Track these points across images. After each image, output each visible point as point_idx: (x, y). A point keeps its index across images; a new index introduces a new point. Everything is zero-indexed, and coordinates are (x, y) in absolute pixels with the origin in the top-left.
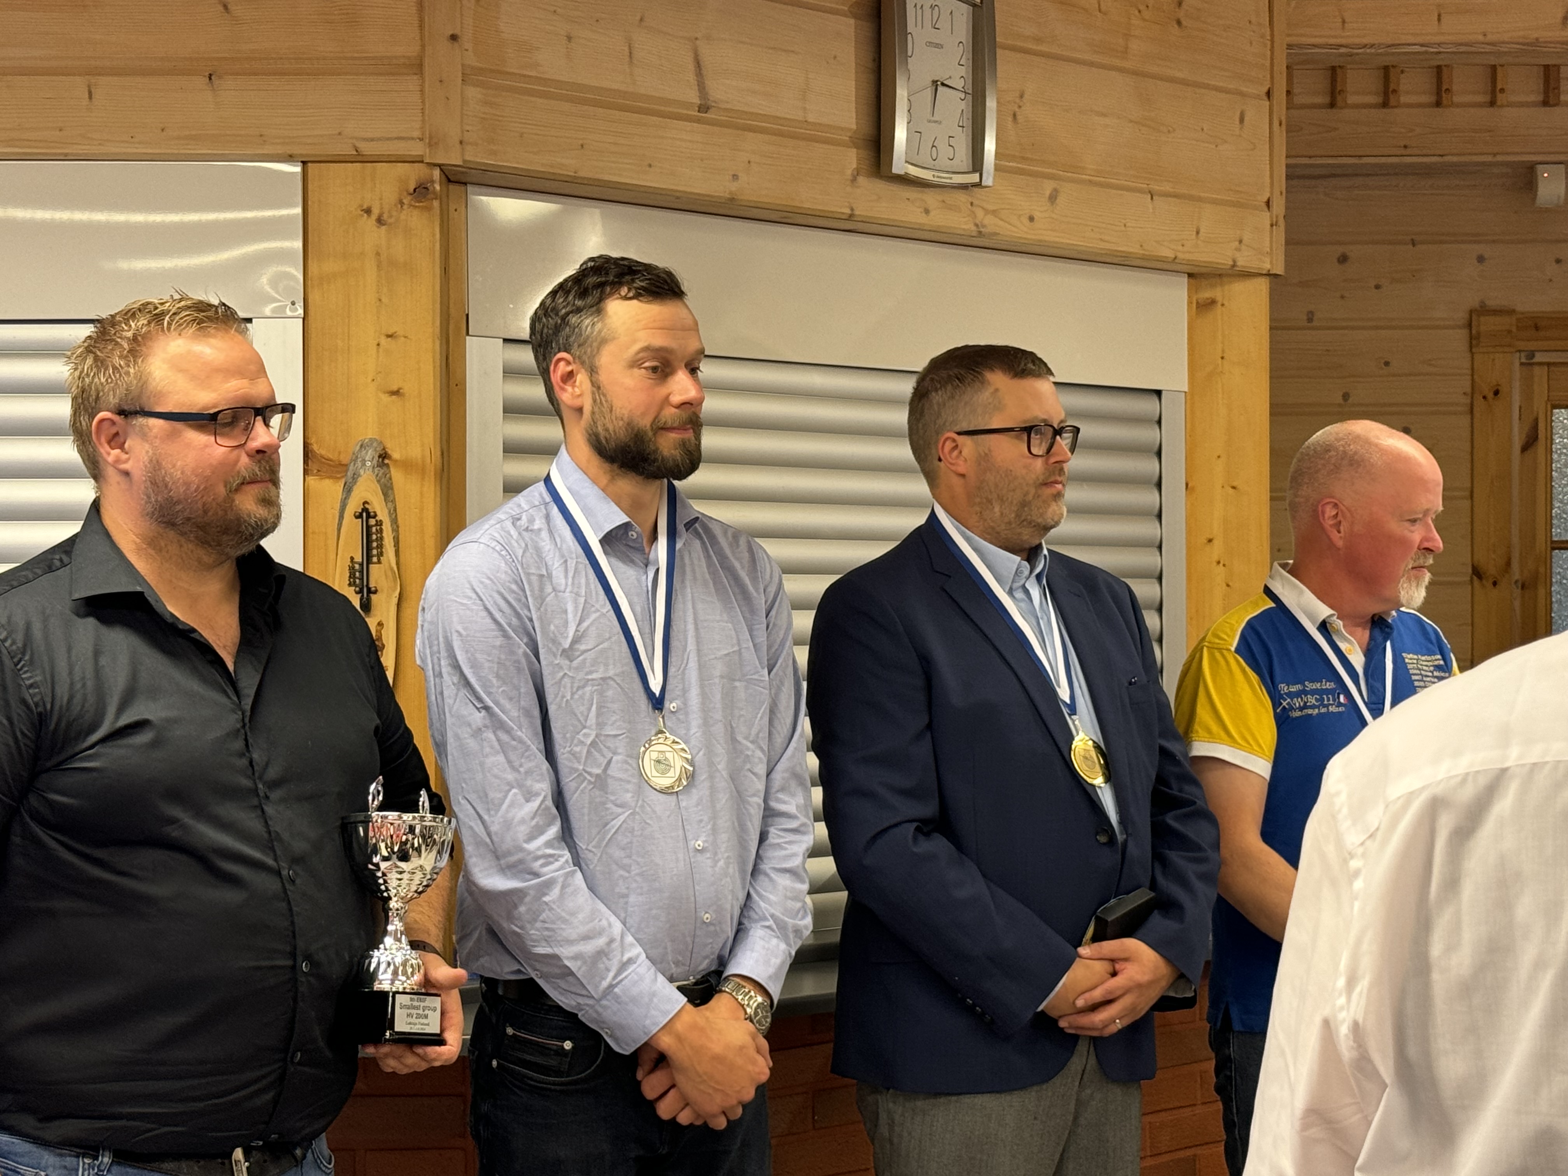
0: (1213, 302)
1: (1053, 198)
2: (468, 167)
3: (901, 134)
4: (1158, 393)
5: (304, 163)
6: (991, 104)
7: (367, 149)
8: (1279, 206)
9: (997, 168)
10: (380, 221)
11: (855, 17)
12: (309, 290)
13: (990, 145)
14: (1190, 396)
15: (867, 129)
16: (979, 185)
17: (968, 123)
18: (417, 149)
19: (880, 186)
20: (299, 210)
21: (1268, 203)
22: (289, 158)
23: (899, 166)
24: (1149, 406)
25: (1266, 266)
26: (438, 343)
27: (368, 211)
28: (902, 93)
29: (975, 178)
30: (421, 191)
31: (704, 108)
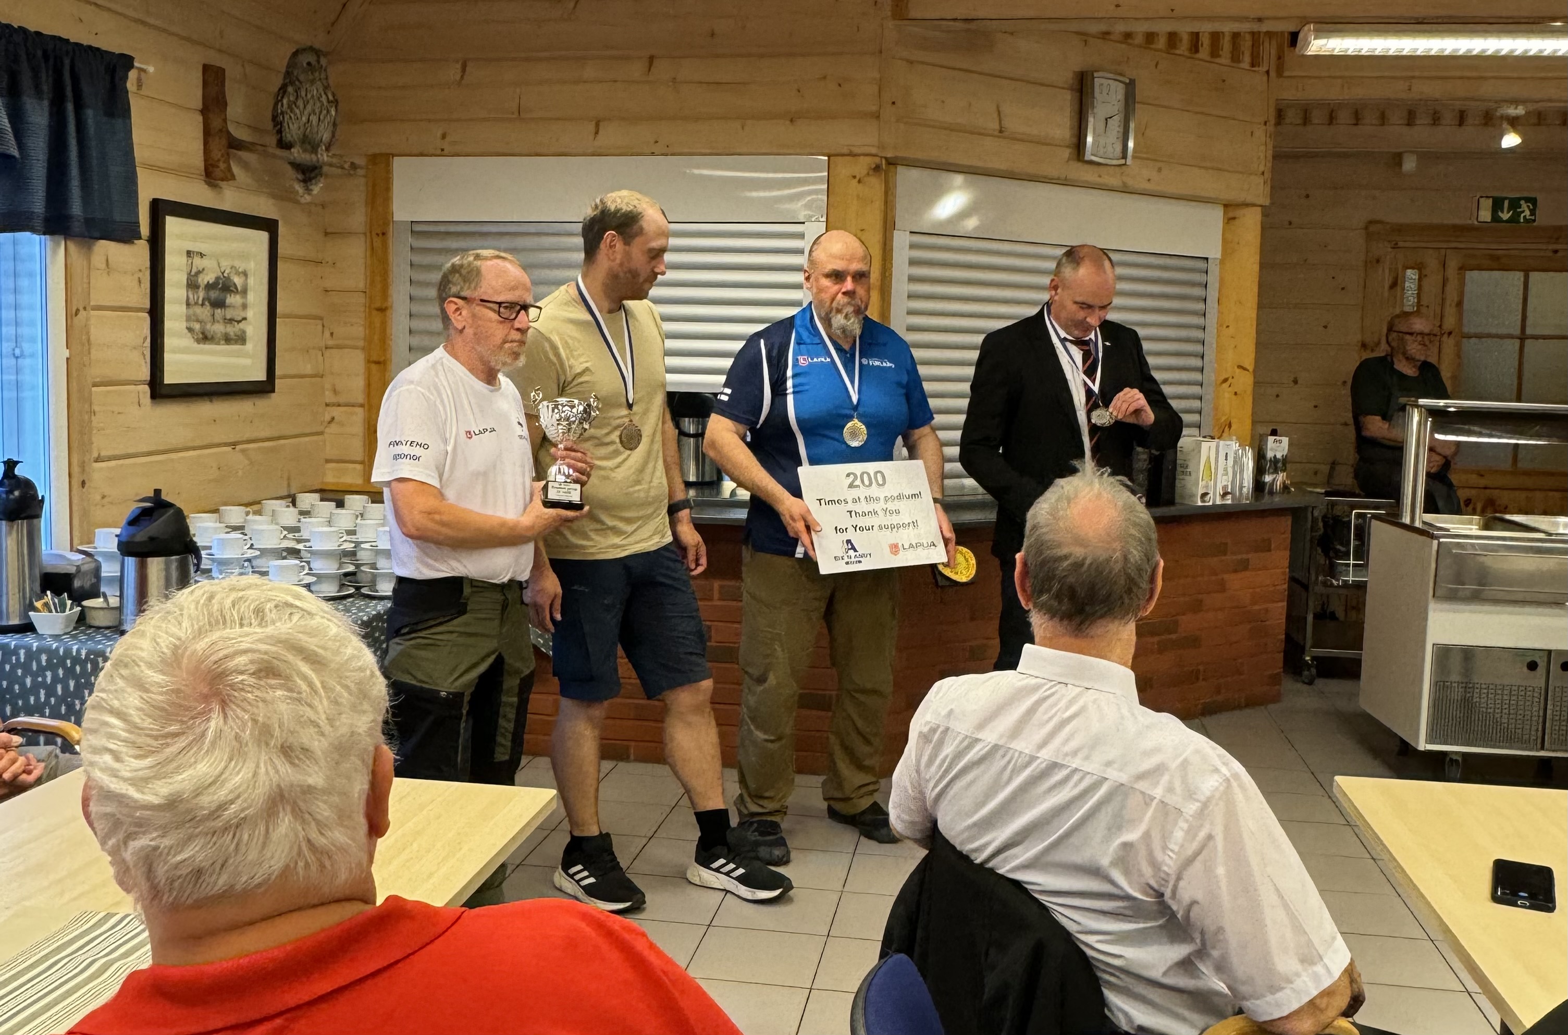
0: (1234, 218)
1: (1160, 170)
2: (896, 158)
3: (1090, 139)
4: (1207, 259)
5: (829, 157)
6: (1132, 125)
7: (856, 150)
8: (1268, 175)
9: (1134, 157)
10: (859, 181)
11: (1072, 89)
12: (829, 211)
13: (1131, 144)
14: (1222, 262)
15: (1075, 140)
16: (1125, 164)
17: (1121, 135)
18: (876, 150)
19: (1080, 164)
20: (826, 174)
21: (1263, 173)
22: (824, 155)
23: (1088, 156)
24: (1201, 265)
25: (1261, 201)
26: (882, 233)
27: (854, 177)
28: (1091, 120)
29: (1123, 162)
30: (877, 168)
31: (1001, 131)
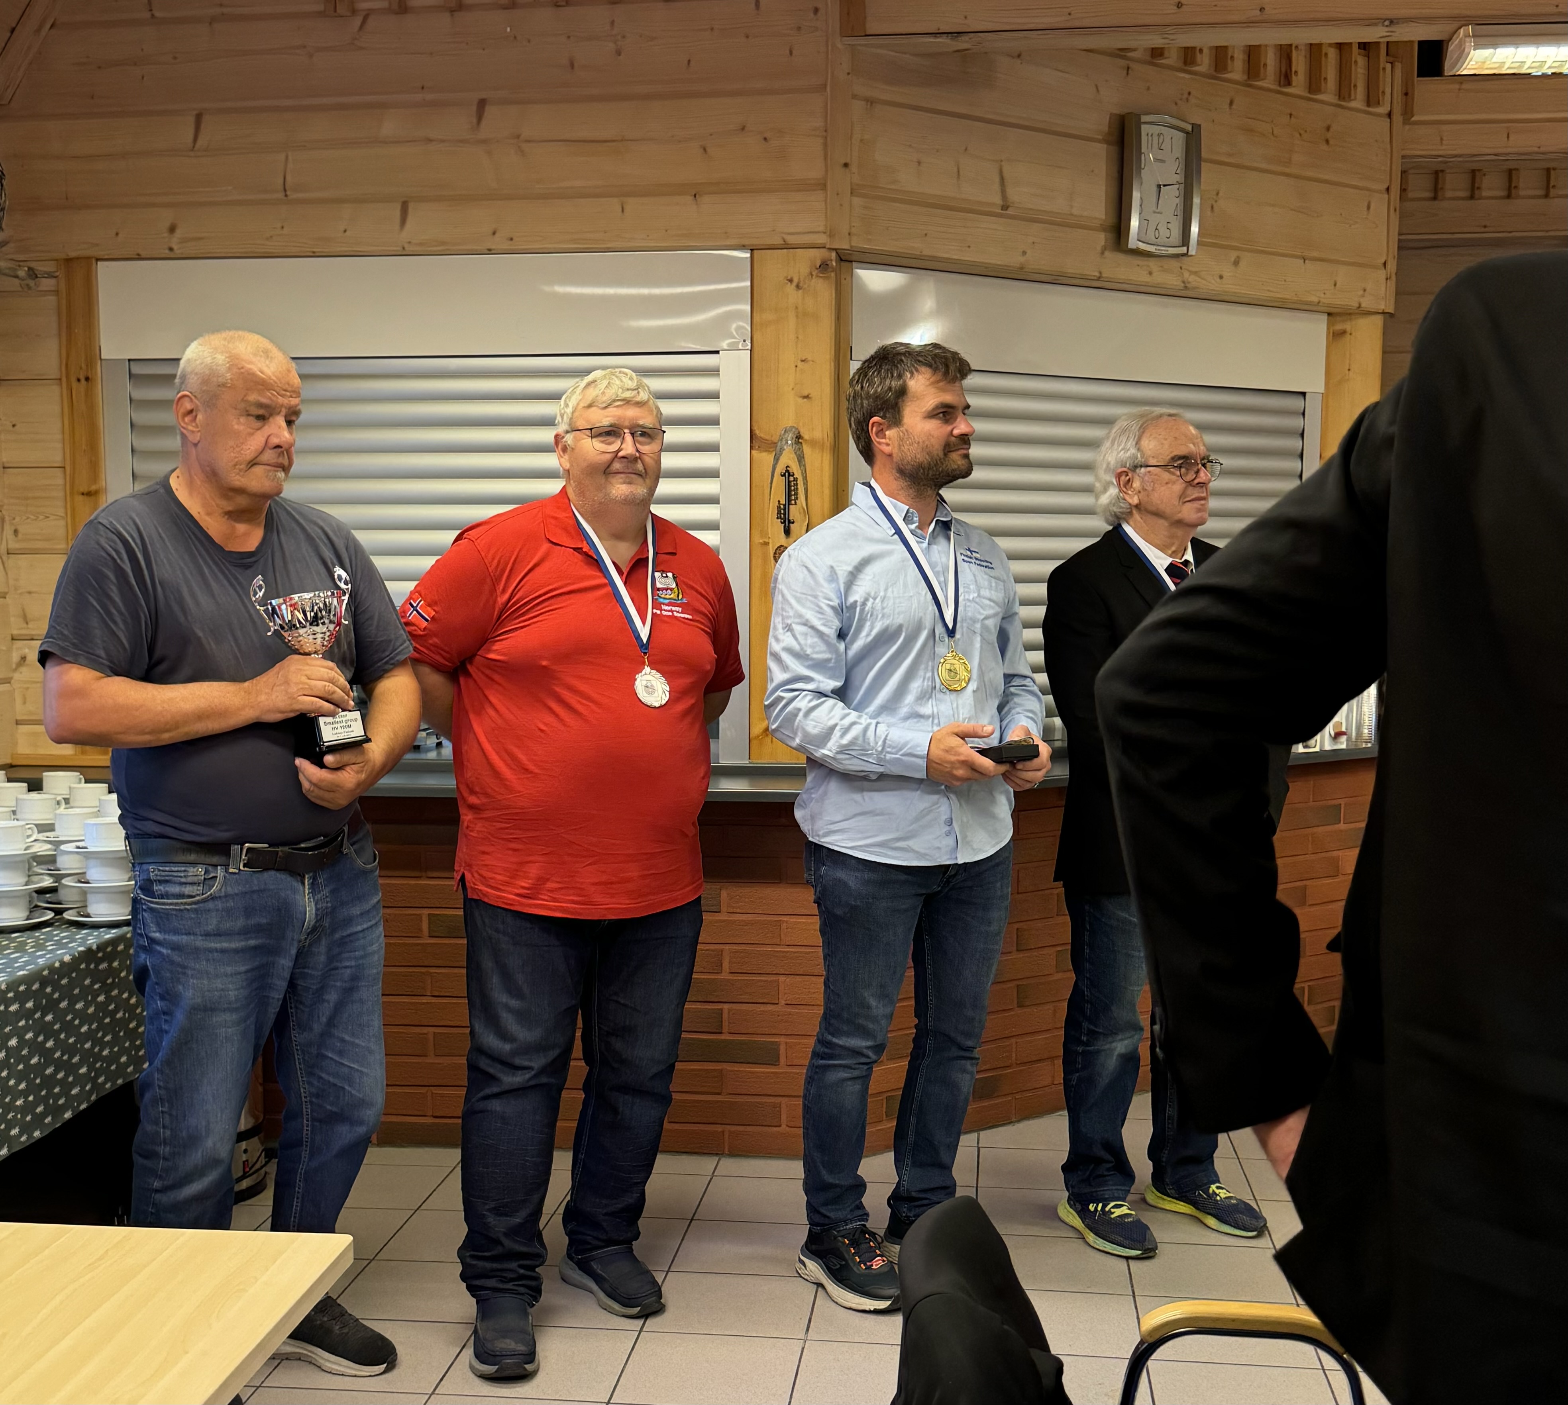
0: (1344, 332)
1: (1236, 263)
2: (852, 250)
3: (1135, 223)
4: (1304, 394)
5: (752, 250)
6: (1196, 201)
7: (791, 240)
8: (1392, 266)
9: (1199, 243)
10: (798, 287)
11: (1107, 142)
12: (754, 332)
13: (1195, 229)
14: (1325, 396)
15: (1112, 220)
16: (1186, 255)
17: (1180, 212)
18: (821, 239)
19: (1121, 257)
20: (748, 283)
21: (1385, 264)
22: (742, 247)
23: (1133, 242)
24: (1298, 403)
25: (1382, 307)
26: (833, 364)
27: (791, 281)
28: (1136, 195)
29: (1184, 249)
30: (824, 266)
31: (1005, 207)
